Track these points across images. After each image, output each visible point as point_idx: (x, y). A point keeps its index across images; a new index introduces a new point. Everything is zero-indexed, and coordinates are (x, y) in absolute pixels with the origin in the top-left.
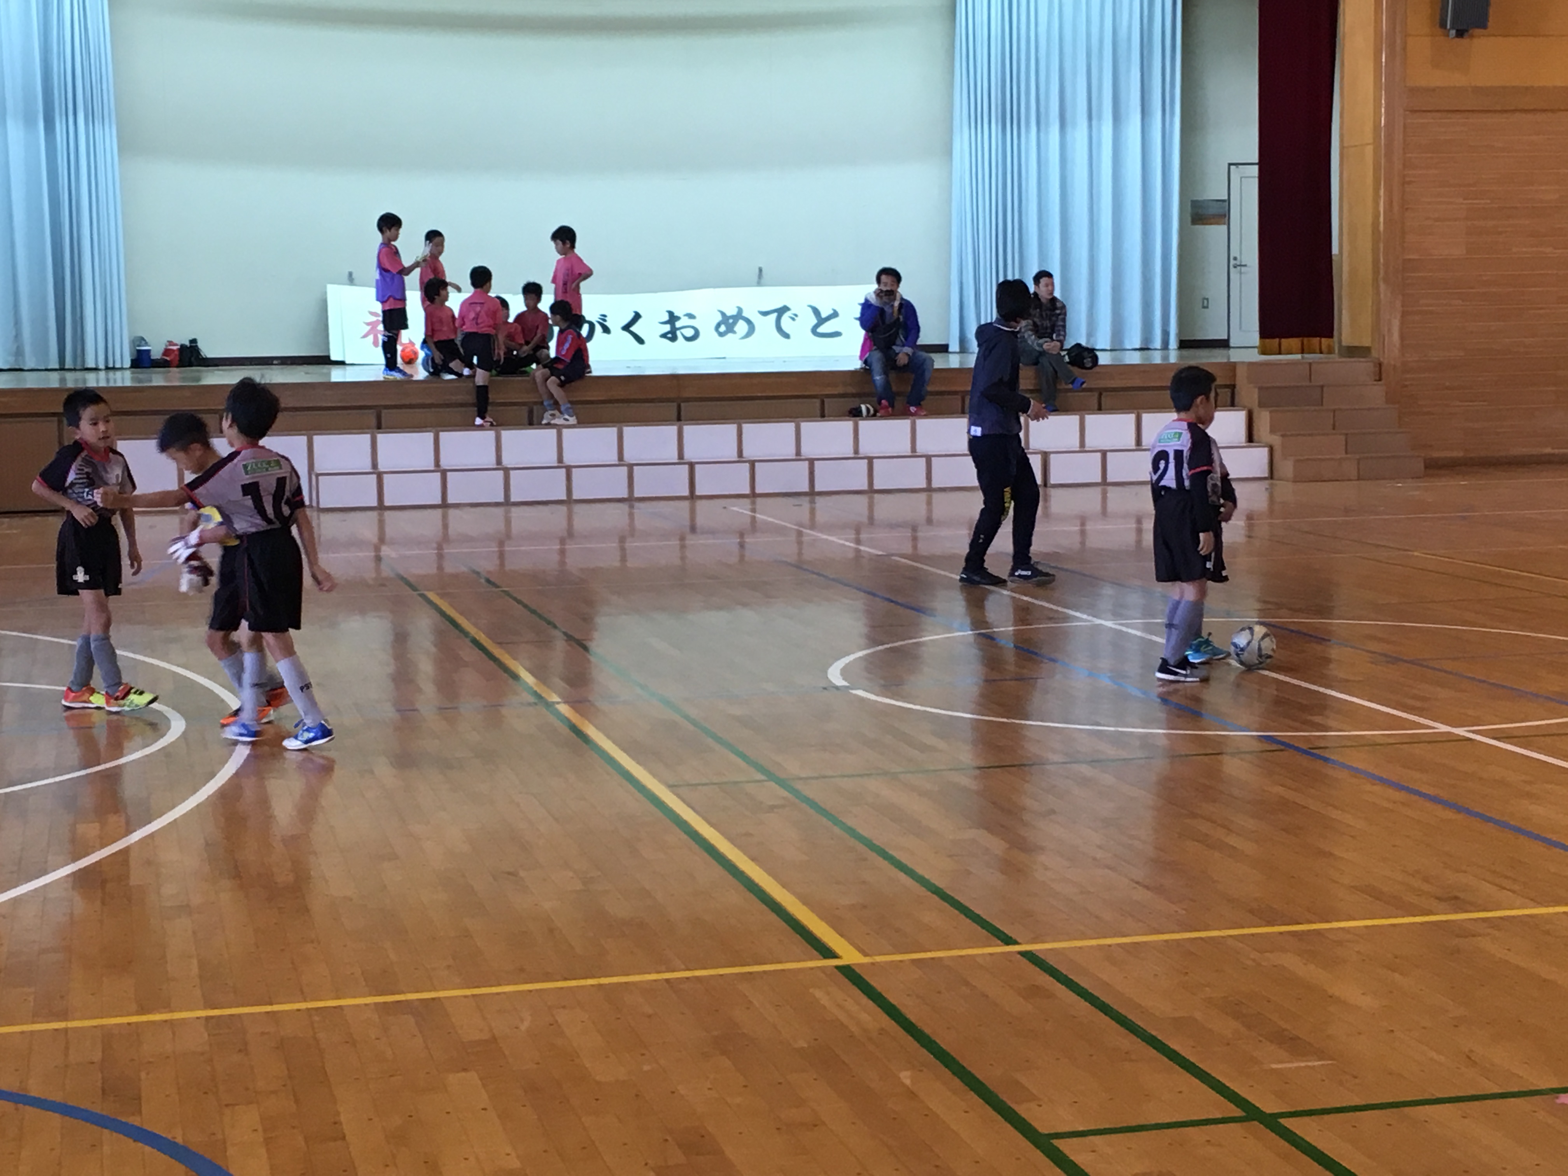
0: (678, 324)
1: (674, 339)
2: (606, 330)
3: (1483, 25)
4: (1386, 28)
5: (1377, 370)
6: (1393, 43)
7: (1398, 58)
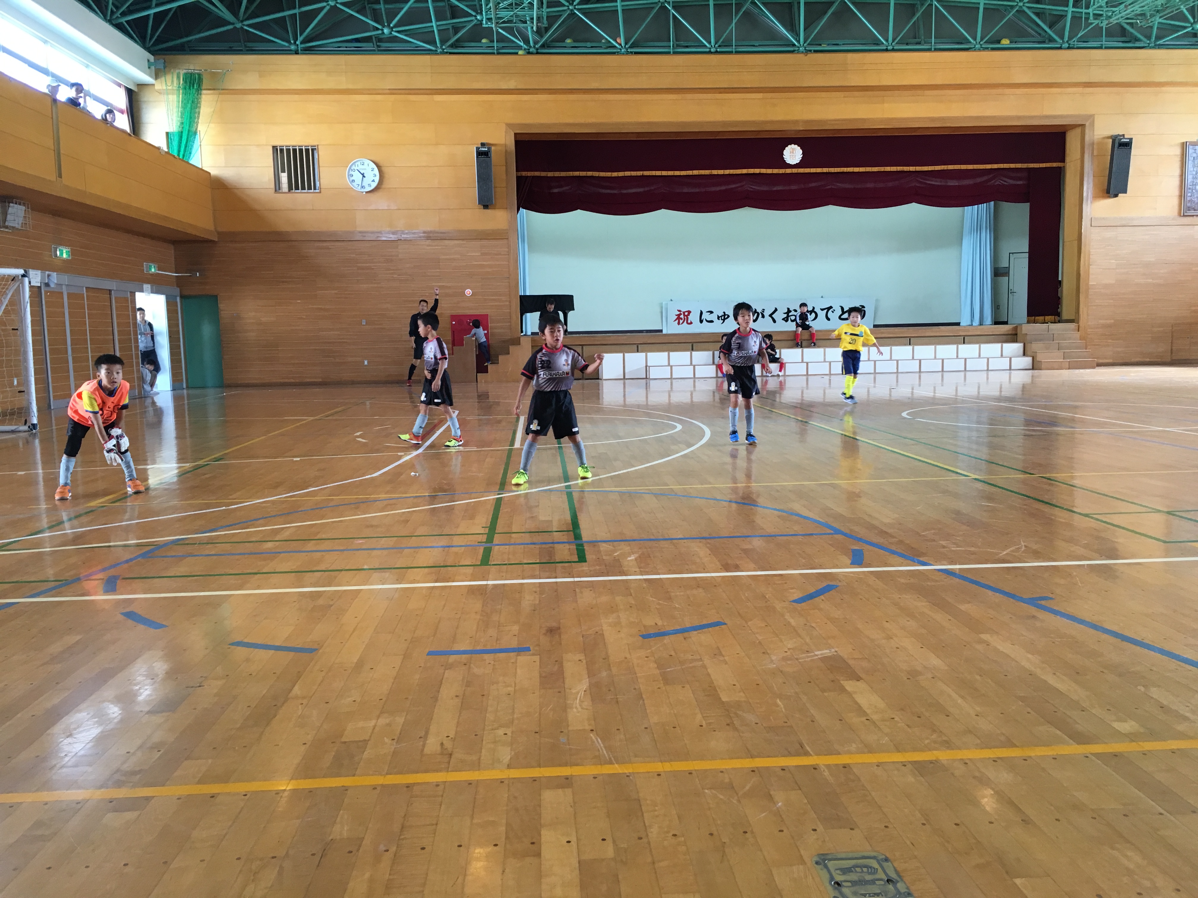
0: (790, 314)
1: (787, 321)
2: (763, 316)
3: (1125, 192)
4: (1085, 194)
5: (1077, 328)
6: (1087, 200)
7: (1089, 206)
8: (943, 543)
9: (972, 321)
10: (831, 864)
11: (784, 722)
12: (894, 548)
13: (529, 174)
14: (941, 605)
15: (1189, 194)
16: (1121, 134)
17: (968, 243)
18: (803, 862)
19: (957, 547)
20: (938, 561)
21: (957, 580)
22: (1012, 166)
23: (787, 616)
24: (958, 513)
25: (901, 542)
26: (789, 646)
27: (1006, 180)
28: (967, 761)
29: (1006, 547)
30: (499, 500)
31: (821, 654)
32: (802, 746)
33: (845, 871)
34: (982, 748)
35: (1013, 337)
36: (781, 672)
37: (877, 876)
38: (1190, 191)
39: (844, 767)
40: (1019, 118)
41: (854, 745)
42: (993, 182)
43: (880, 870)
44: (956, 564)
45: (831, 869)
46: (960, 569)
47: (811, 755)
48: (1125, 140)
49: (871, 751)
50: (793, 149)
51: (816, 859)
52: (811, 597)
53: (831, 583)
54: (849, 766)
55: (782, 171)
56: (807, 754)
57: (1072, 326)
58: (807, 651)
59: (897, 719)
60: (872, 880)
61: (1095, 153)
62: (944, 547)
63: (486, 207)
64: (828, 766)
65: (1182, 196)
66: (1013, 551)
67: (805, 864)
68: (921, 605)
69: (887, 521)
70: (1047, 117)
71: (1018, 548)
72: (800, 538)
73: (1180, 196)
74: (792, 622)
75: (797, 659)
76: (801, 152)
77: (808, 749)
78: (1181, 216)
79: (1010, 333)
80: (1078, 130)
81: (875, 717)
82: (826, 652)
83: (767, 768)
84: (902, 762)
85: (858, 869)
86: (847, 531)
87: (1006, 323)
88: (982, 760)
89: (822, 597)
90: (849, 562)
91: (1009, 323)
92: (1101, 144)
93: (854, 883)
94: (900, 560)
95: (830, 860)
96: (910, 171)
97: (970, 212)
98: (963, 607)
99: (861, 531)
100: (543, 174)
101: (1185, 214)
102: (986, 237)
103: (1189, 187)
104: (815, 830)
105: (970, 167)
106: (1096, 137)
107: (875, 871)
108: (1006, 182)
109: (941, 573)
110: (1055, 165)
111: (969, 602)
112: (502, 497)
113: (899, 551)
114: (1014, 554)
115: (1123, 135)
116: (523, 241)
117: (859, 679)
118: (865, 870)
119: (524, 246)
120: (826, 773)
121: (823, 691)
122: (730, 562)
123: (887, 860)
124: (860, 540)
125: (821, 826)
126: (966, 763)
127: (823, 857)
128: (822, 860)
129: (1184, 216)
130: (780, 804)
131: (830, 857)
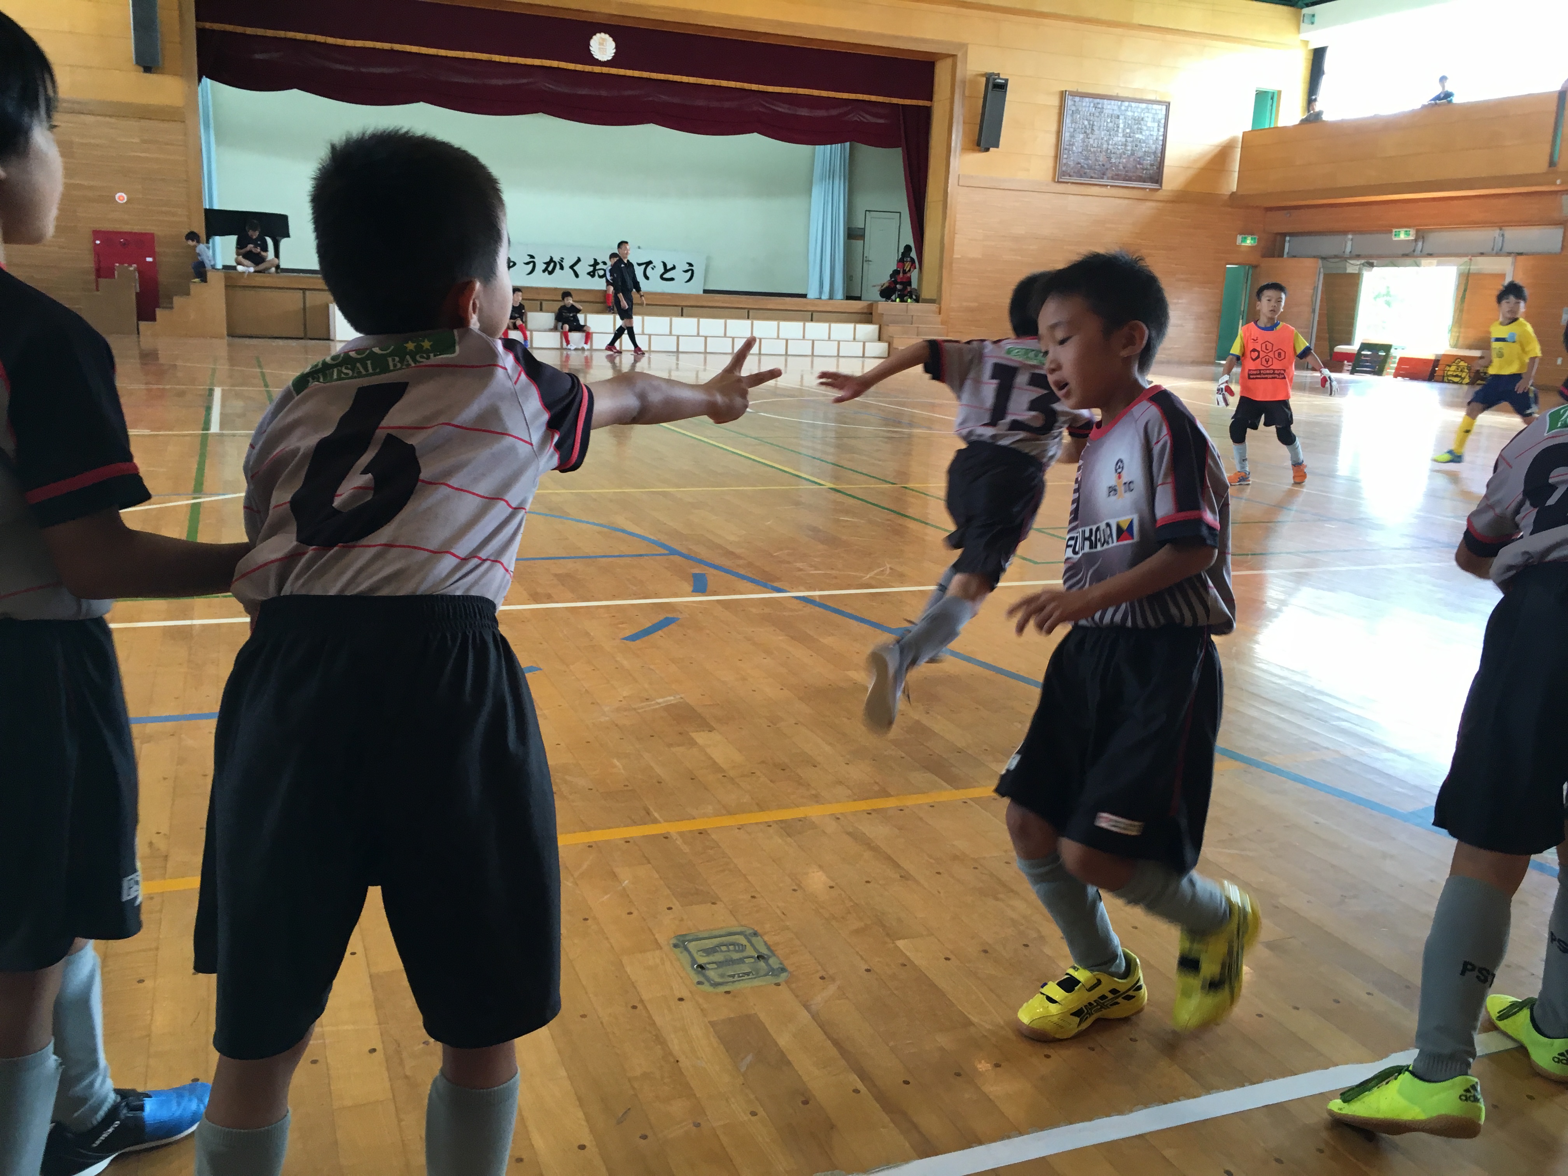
1: (593, 276)
2: (562, 268)
3: (997, 146)
4: (953, 145)
5: (937, 310)
6: (955, 152)
7: (957, 159)
8: (799, 565)
9: (821, 293)
10: (692, 946)
11: (625, 786)
12: (742, 572)
13: (217, 26)
14: (803, 639)
15: (1065, 156)
16: (996, 72)
17: (817, 193)
18: (659, 947)
19: (816, 570)
20: (794, 587)
21: (817, 609)
22: (873, 98)
23: (619, 658)
24: (815, 530)
25: (750, 564)
26: (625, 694)
27: (865, 115)
28: (838, 816)
29: (870, 569)
30: (196, 508)
31: (664, 702)
32: (648, 813)
33: (709, 952)
34: (855, 800)
35: (867, 317)
36: (617, 725)
37: (745, 954)
38: (1066, 151)
39: (700, 833)
40: (882, 36)
41: (710, 807)
42: (849, 116)
43: (748, 945)
44: (815, 590)
45: (691, 950)
46: (820, 596)
47: (660, 822)
48: (1000, 81)
49: (730, 813)
50: (604, 40)
51: (674, 941)
52: (647, 632)
53: (670, 616)
54: (706, 831)
55: (588, 68)
56: (655, 821)
57: (933, 307)
58: (647, 699)
59: (758, 773)
60: (740, 959)
61: (967, 94)
62: (800, 570)
63: (147, 69)
64: (681, 834)
65: (1057, 157)
66: (876, 574)
67: (661, 948)
68: (778, 639)
69: (732, 538)
70: (916, 40)
71: (883, 571)
72: (628, 560)
73: (1056, 157)
74: (625, 663)
75: (635, 709)
76: (613, 45)
77: (656, 815)
78: (1055, 182)
79: (865, 311)
80: (949, 61)
81: (732, 773)
82: (671, 699)
83: (607, 842)
84: (766, 822)
85: (724, 948)
86: (684, 551)
87: (859, 298)
88: (855, 813)
89: (660, 633)
90: (691, 589)
91: (862, 298)
92: (973, 82)
93: (720, 964)
94: (750, 585)
95: (690, 941)
96: (751, 90)
97: (823, 152)
98: (828, 641)
99: (703, 552)
100: (239, 29)
101: (1060, 180)
102: (839, 187)
103: (1066, 146)
104: (670, 909)
105: (824, 94)
106: (969, 73)
107: (743, 948)
108: (864, 117)
109: (798, 601)
110: (921, 103)
111: (833, 634)
112: (199, 503)
113: (750, 575)
114: (878, 577)
115: (998, 74)
116: (207, 127)
117: (711, 729)
118: (731, 947)
119: (209, 137)
120: (679, 842)
121: (670, 745)
122: (539, 590)
123: (755, 934)
124: (701, 562)
125: (677, 903)
126: (838, 819)
127: (682, 939)
128: (681, 943)
129: (1058, 182)
130: (626, 882)
131: (690, 938)
